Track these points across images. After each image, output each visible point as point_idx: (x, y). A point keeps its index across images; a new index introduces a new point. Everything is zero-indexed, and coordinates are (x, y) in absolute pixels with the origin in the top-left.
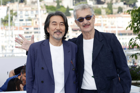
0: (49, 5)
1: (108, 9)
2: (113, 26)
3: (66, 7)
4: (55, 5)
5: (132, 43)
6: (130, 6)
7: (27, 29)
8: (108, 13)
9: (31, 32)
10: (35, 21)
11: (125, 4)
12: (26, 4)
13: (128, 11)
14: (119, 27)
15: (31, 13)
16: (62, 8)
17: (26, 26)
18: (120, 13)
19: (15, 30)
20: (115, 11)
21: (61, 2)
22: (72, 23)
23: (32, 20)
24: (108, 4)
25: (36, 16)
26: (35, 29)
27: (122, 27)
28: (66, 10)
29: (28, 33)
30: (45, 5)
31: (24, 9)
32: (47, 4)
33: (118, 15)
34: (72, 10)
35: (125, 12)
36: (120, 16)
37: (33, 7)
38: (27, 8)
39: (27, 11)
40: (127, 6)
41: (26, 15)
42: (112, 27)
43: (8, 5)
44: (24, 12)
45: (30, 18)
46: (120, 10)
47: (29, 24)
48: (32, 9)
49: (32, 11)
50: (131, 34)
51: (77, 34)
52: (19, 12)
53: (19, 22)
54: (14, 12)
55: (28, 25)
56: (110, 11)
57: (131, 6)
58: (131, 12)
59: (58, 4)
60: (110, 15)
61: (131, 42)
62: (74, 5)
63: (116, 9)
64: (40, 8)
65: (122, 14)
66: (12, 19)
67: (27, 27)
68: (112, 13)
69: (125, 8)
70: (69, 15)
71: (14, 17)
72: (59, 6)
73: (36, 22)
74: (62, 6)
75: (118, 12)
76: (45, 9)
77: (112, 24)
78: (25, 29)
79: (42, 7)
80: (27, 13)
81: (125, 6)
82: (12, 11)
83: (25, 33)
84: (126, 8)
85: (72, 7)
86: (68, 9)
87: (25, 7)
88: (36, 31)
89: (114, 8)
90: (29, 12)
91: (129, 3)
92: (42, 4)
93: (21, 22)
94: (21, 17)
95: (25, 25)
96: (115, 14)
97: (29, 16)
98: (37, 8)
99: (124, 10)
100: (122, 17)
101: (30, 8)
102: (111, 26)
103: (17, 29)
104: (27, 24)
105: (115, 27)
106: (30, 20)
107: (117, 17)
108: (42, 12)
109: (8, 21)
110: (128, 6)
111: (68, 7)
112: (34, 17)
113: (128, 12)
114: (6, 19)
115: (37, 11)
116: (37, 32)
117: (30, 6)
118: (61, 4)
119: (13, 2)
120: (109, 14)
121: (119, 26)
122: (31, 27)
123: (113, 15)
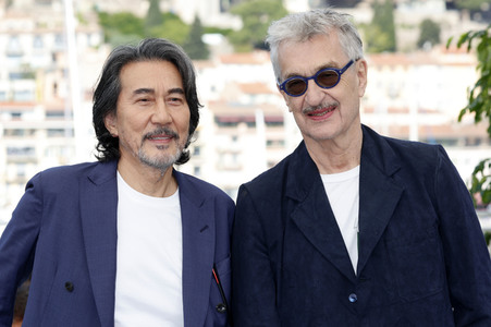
0: (112, 8)
1: (374, 31)
2: (398, 104)
3: (188, 18)
4: (141, 9)
5: (484, 180)
6: (472, 18)
7: (16, 115)
8: (373, 49)
9: (32, 131)
10: (50, 79)
11: (450, 6)
13: (466, 38)
14: (422, 111)
15: (35, 46)
16: (170, 24)
17: (12, 102)
18: (427, 45)
20: (406, 37)
22: (213, 89)
23: (40, 76)
24: (374, 6)
25: (54, 57)
26: (49, 114)
27: (436, 112)
28: (186, 31)
29: (17, 132)
30: (95, 9)
32: (103, 7)
33: (417, 55)
34: (214, 30)
35: (450, 41)
36: (430, 62)
37: (43, 19)
38: (17, 24)
39: (14, 34)
40: (461, 18)
41: (11, 55)
42: (392, 111)
45: (28, 65)
46: (430, 33)
47: (26, 92)
48: (38, 25)
49: (38, 37)
50: (477, 142)
51: (235, 138)
55: (19, 98)
56: (382, 39)
57: (478, 16)
58: (476, 42)
59: (155, 6)
60: (387, 56)
61: (479, 176)
62: (222, 10)
63: (411, 27)
64: (72, 24)
65: (436, 53)
67: (16, 109)
68: (392, 49)
69: (449, 27)
70: (202, 52)
72: (157, 16)
73: (55, 86)
74: (173, 16)
75: (420, 44)
76: (94, 27)
77: (394, 96)
78: (7, 117)
79: (80, 18)
80: (15, 47)
81: (453, 16)
83: (6, 132)
84: (457, 25)
85: (213, 18)
86: (198, 29)
87: (7, 16)
88: (56, 123)
89: (404, 26)
90: (26, 42)
91: (467, 3)
95: (7, 97)
96: (407, 51)
97: (26, 59)
98: (61, 25)
99: (445, 36)
100: (439, 65)
101: (29, 24)
102: (388, 103)
104: (14, 92)
105: (406, 111)
106: (28, 75)
107: (417, 64)
108: (83, 38)
110: (466, 16)
111: (197, 21)
112: (46, 61)
113: (465, 45)
115: (60, 36)
116: (61, 130)
117: (26, 13)
118: (164, 7)
120: (380, 50)
121: (426, 106)
122: (31, 105)
123: (399, 56)
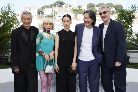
0: (74, 8)
11: (116, 9)
12: (62, 8)
19: (56, 21)
21: (81, 7)
28: (83, 11)
31: (61, 10)
32: (73, 8)
38: (63, 10)
39: (63, 11)
41: (62, 14)
43: (53, 8)
44: (61, 12)
48: (65, 10)
49: (65, 12)
52: (58, 12)
53: (58, 17)
54: (56, 12)
59: (79, 8)
64: (69, 10)
65: (114, 15)
66: (54, 16)
71: (56, 14)
72: (80, 10)
74: (82, 10)
75: (112, 14)
76: (72, 11)
79: (71, 10)
80: (62, 13)
82: (55, 11)
83: (61, 23)
91: (118, 9)
92: (71, 8)
93: (59, 17)
94: (60, 14)
103: (57, 21)
109: (53, 17)
114: (51, 15)
115: (68, 12)
118: (81, 8)
119: (56, 7)
